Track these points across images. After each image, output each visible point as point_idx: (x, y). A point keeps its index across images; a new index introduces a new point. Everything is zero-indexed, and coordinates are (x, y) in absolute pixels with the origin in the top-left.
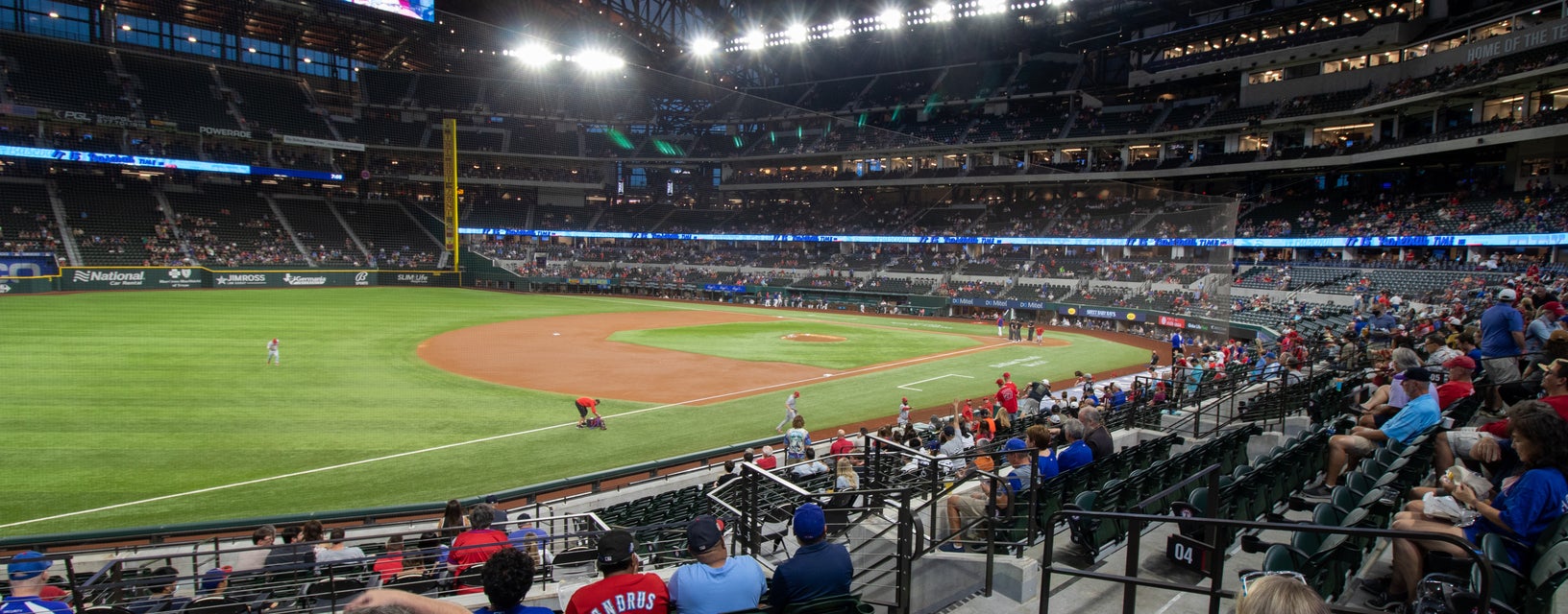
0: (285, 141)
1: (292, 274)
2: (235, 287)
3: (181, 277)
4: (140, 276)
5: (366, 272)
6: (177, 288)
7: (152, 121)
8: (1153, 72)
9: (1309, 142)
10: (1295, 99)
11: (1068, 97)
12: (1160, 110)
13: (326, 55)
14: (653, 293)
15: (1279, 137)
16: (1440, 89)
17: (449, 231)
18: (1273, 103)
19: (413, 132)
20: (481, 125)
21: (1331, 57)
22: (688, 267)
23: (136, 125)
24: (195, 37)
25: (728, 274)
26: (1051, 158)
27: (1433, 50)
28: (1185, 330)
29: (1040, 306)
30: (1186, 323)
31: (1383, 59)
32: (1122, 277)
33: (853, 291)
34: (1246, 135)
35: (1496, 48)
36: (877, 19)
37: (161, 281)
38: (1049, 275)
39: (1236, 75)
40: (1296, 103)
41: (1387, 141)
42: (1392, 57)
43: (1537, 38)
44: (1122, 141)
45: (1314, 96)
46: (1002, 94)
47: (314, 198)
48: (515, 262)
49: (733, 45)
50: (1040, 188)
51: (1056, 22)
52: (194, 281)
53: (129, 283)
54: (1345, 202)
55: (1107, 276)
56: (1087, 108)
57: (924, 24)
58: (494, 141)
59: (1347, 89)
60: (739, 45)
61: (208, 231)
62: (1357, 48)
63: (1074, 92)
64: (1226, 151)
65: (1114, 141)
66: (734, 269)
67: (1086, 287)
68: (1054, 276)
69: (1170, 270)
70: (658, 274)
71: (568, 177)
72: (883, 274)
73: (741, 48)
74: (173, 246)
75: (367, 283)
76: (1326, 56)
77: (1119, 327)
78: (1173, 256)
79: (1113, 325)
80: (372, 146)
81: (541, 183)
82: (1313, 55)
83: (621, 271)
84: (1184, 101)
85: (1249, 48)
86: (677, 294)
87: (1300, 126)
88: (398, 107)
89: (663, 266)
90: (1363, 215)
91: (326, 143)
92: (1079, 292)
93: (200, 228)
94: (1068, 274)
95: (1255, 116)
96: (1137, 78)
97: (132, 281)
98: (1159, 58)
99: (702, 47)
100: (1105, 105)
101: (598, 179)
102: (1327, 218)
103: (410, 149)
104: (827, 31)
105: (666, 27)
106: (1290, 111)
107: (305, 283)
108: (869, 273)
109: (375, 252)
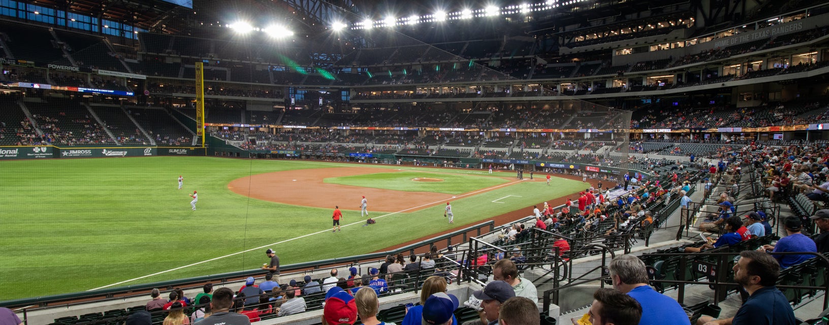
0: (99, 73)
1: (107, 150)
2: (73, 157)
3: (41, 152)
4: (16, 152)
5: (150, 148)
6: (38, 158)
7: (19, 61)
8: (571, 47)
9: (645, 83)
10: (638, 63)
11: (530, 59)
12: (574, 67)
13: (117, 23)
14: (319, 158)
15: (631, 80)
16: (705, 60)
17: (199, 125)
18: (628, 64)
19: (173, 69)
20: (214, 66)
21: (653, 44)
22: (338, 144)
23: (9, 63)
24: (38, 12)
25: (362, 148)
26: (522, 88)
27: (699, 42)
28: (600, 173)
29: (527, 162)
30: (600, 170)
31: (676, 46)
32: (563, 148)
33: (430, 156)
34: (615, 80)
35: (727, 42)
36: (433, 16)
37: (29, 154)
38: (528, 147)
39: (610, 51)
40: (639, 65)
41: (680, 84)
42: (681, 45)
43: (745, 38)
44: (558, 81)
45: (646, 62)
46: (498, 56)
47: (114, 105)
48: (239, 142)
49: (356, 26)
50: (515, 104)
51: (523, 21)
52: (49, 154)
53: (9, 156)
54: (661, 112)
55: (556, 147)
56: (540, 64)
57: (458, 20)
58: (222, 75)
59: (661, 59)
60: (359, 26)
61: (53, 125)
62: (666, 40)
63: (533, 56)
64: (606, 87)
65: (553, 81)
66: (363, 145)
67: (546, 153)
68: (530, 148)
69: (585, 144)
70: (321, 148)
71: (264, 95)
72: (443, 147)
73: (360, 28)
74: (34, 133)
75: (151, 154)
76: (651, 43)
77: (565, 171)
78: (585, 137)
79: (563, 171)
80: (151, 77)
81: (249, 98)
82: (646, 42)
83: (299, 146)
84: (585, 63)
85: (615, 38)
86: (333, 158)
87: (641, 76)
88: (164, 55)
89: (323, 144)
90: (671, 118)
91: (124, 75)
92: (543, 155)
93: (49, 123)
94: (537, 147)
95: (621, 70)
96: (563, 50)
97: (11, 154)
98: (572, 41)
99: (338, 26)
100: (548, 63)
101: (282, 97)
102: (655, 119)
103: (173, 78)
104: (407, 21)
105: (318, 15)
106: (636, 69)
107: (115, 155)
108: (436, 146)
109: (154, 137)
